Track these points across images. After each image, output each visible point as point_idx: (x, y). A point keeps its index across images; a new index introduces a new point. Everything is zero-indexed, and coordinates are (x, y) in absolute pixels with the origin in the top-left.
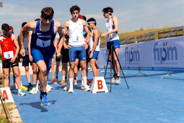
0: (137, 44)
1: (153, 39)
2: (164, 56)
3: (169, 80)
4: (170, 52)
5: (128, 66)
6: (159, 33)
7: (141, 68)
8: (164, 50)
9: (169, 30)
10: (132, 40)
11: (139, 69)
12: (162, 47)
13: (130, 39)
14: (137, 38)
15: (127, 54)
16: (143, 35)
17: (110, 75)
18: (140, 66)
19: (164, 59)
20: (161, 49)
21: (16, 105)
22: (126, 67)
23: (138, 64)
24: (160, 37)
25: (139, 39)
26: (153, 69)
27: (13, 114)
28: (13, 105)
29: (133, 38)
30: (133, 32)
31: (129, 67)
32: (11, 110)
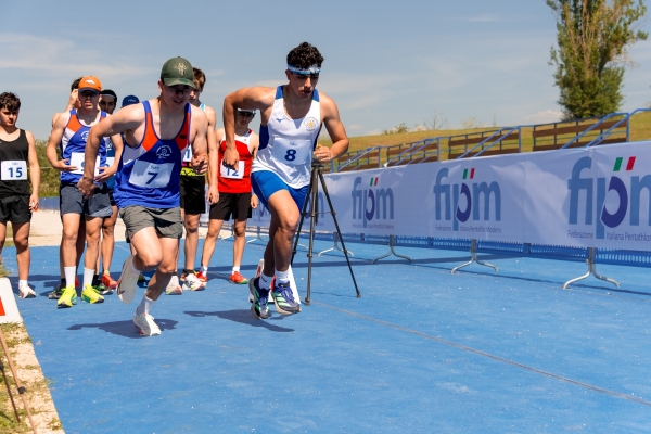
0: (387, 171)
1: (434, 159)
2: (463, 210)
3: (475, 275)
4: (482, 196)
5: (358, 231)
6: (452, 143)
7: (397, 238)
8: (465, 189)
9: (479, 136)
10: (374, 160)
11: (392, 241)
12: (460, 182)
13: (368, 156)
14: (389, 153)
15: (358, 199)
16: (404, 146)
17: (308, 256)
18: (394, 233)
19: (463, 217)
20: (456, 186)
21: (28, 331)
22: (355, 235)
23: (390, 227)
24: (453, 152)
25: (394, 158)
26: (431, 243)
27: (18, 359)
28: (19, 331)
29: (376, 154)
30: (378, 136)
31: (362, 235)
32: (12, 344)
